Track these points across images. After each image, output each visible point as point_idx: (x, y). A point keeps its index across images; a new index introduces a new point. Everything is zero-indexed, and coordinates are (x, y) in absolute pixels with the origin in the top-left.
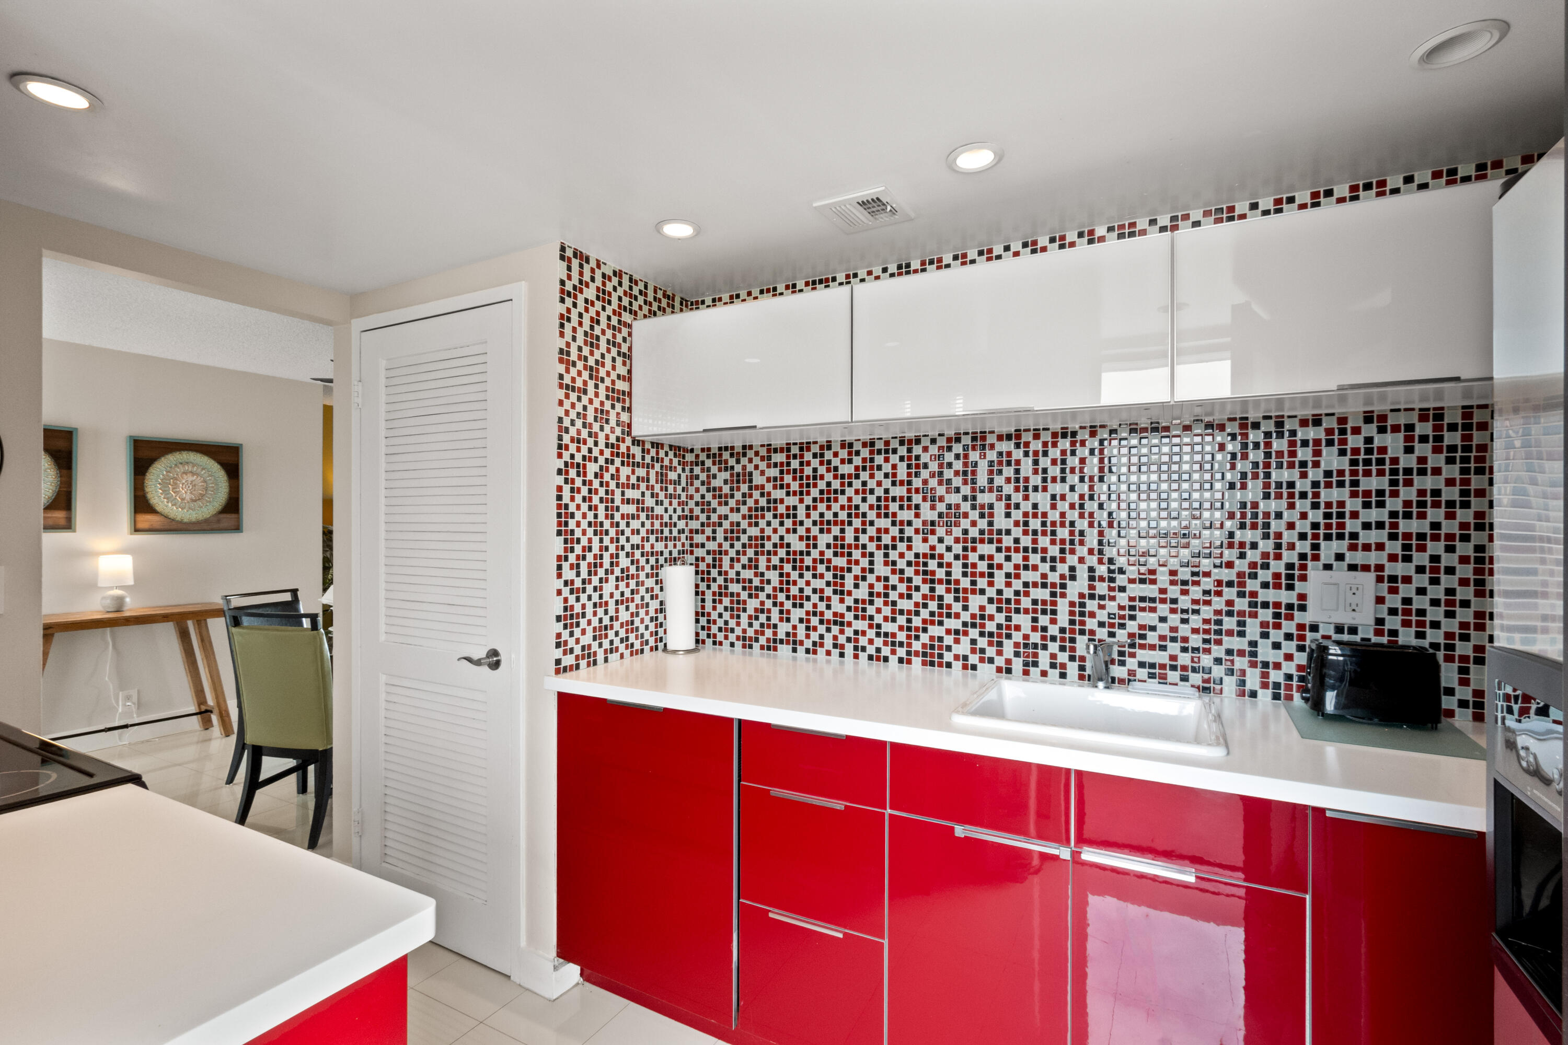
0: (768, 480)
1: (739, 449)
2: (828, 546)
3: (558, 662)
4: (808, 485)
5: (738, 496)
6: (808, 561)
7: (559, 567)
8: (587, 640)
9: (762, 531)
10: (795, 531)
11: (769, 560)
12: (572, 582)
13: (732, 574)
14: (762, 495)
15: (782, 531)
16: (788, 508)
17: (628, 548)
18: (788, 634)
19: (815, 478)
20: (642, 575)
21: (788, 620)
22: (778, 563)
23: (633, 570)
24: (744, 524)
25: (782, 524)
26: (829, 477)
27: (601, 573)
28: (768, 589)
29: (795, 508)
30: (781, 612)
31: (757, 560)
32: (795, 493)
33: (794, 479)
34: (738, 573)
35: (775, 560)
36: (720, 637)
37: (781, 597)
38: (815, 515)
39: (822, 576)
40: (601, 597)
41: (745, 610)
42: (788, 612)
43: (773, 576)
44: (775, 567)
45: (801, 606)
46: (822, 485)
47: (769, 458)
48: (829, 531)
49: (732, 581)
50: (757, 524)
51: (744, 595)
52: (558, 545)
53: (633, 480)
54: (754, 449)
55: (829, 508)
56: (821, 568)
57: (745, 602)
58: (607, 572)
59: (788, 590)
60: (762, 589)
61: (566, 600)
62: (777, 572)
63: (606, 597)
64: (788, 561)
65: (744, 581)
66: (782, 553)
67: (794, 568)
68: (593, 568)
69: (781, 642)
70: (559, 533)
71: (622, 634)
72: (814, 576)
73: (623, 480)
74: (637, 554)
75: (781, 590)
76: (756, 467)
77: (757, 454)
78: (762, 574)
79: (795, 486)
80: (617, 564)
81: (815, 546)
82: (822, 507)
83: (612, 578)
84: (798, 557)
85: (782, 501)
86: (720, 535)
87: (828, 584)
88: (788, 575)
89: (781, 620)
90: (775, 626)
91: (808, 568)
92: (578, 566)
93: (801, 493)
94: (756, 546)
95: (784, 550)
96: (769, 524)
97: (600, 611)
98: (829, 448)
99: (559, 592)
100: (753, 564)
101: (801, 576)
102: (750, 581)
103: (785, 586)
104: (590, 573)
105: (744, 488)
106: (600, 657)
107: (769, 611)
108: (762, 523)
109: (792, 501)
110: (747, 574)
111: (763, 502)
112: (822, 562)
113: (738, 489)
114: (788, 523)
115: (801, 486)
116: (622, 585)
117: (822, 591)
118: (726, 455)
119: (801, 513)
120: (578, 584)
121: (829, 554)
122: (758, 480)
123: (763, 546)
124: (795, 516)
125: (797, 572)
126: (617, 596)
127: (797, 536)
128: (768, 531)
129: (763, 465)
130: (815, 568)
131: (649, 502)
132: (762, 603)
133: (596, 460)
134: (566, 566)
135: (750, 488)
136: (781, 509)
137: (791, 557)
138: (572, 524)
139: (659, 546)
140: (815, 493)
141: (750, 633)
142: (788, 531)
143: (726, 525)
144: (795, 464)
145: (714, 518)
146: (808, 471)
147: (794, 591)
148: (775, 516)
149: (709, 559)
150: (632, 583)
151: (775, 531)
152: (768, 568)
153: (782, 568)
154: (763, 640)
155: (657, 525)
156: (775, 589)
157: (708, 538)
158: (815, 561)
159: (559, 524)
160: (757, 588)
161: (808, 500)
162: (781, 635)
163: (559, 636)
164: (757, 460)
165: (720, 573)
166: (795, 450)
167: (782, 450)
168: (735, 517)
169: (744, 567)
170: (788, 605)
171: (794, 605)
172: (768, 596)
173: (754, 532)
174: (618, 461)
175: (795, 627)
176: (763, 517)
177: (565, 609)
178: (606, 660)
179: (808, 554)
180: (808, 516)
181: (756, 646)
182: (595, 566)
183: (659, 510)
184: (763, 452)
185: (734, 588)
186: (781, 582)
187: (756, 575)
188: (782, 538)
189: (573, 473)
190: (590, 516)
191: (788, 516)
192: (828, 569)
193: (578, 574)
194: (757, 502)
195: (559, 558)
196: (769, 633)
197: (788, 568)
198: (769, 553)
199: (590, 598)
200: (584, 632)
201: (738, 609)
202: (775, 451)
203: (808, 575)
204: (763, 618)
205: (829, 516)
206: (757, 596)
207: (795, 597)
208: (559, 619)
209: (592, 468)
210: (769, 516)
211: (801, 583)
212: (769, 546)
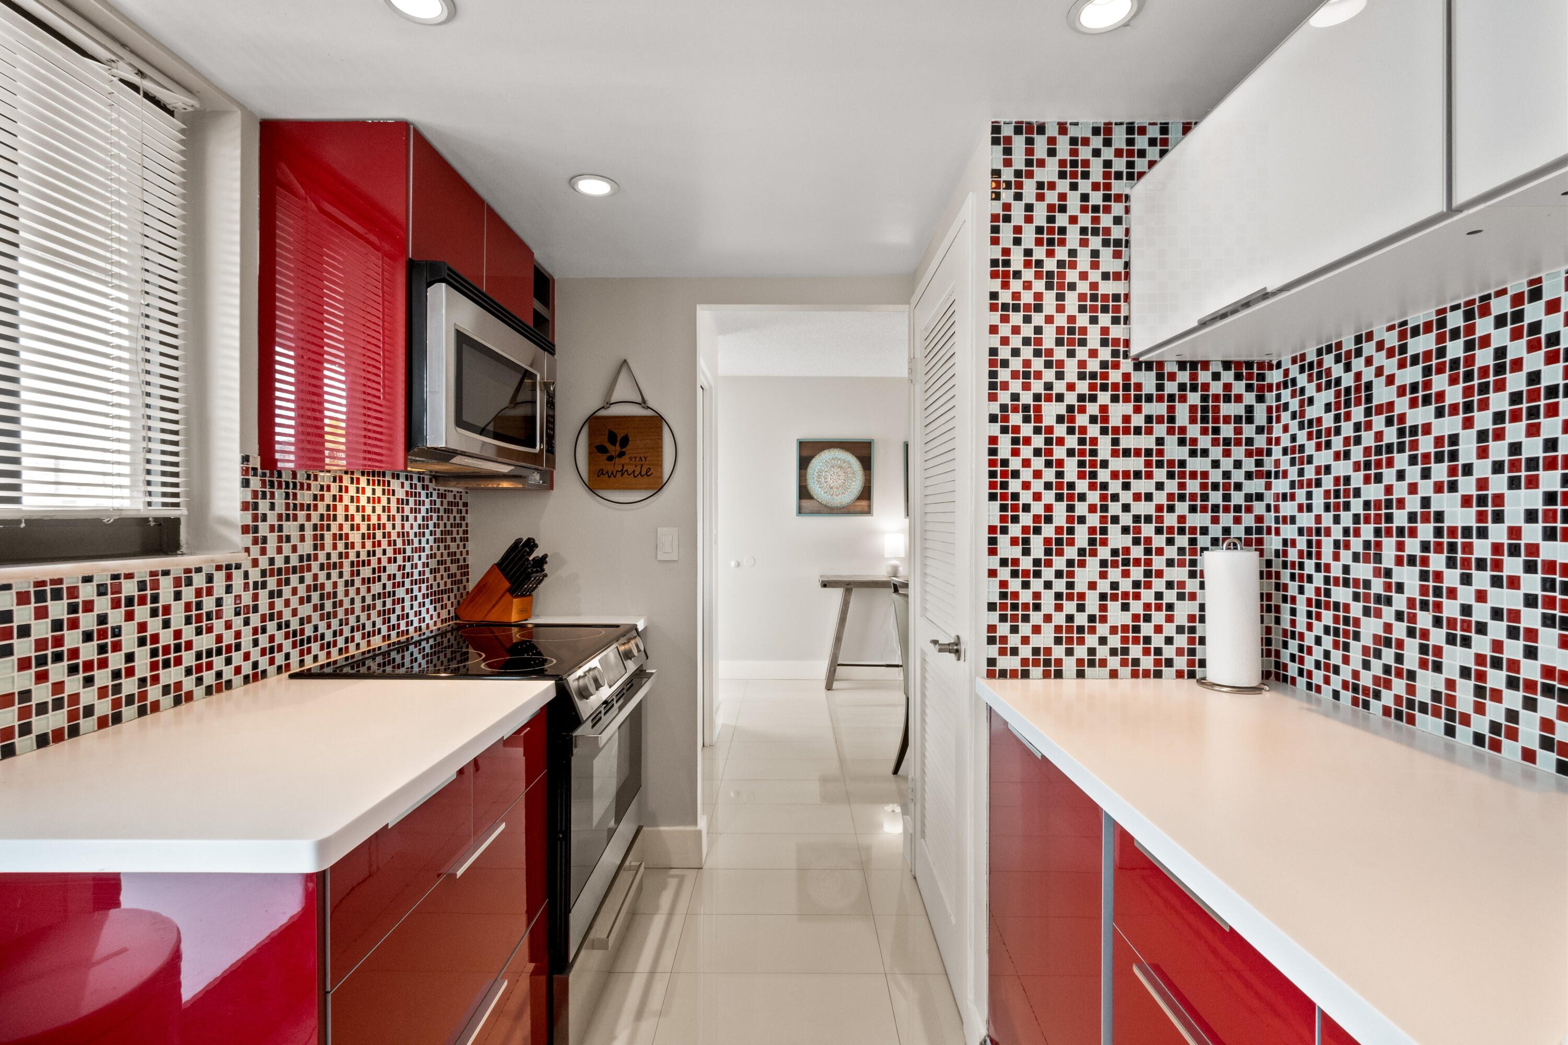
0: (1401, 392)
1: (1349, 345)
2: (1531, 516)
3: (991, 662)
4: (1484, 389)
5: (1347, 429)
6: (1482, 548)
7: (993, 541)
8: (1045, 639)
9: (1389, 490)
10: (1453, 487)
11: (1400, 546)
12: (1016, 562)
13: (1336, 571)
14: (1389, 422)
15: (1426, 489)
16: (1439, 441)
17: (1126, 520)
18: (1436, 695)
19: (1500, 369)
20: (1158, 563)
21: (1438, 668)
22: (1418, 552)
23: (1137, 552)
24: (1357, 480)
25: (1426, 474)
26: (1534, 361)
27: (1071, 553)
28: (1400, 602)
29: (1454, 440)
30: (1424, 649)
31: (1378, 545)
32: (1454, 409)
33: (1453, 381)
34: (1346, 569)
35: (1412, 547)
36: (1318, 677)
37: (1424, 620)
38: (1499, 451)
39: (1514, 583)
40: (1070, 585)
41: (1357, 636)
42: (1438, 651)
43: (1409, 576)
44: (1412, 561)
45: (1466, 642)
46: (1516, 382)
47: (1403, 349)
48: (1533, 483)
49: (1336, 581)
50: (1379, 478)
51: (1356, 610)
52: (992, 513)
53: (1138, 420)
54: (1376, 338)
55: (1533, 431)
56: (1513, 566)
57: (1357, 622)
58: (1082, 552)
59: (1438, 607)
60: (1389, 601)
61: (1003, 584)
62: (1417, 570)
63: (1081, 586)
64: (1439, 548)
65: (1356, 582)
66: (1426, 531)
67: (1451, 563)
68: (1053, 547)
69: (1423, 708)
70: (992, 497)
71: (1115, 641)
72: (1496, 582)
73: (1115, 420)
74: (1147, 530)
75: (1424, 606)
76: (1379, 372)
77: (1380, 346)
78: (1388, 573)
79: (1454, 395)
80: (1104, 543)
81: (1498, 517)
82: (1515, 431)
83: (1093, 564)
84: (1460, 540)
85: (1427, 429)
86: (1318, 501)
87: (1530, 601)
88: (1438, 576)
89: (1423, 664)
90: (1412, 675)
91: (1481, 564)
92: (1026, 541)
93: (1468, 407)
94: (1378, 518)
95: (1431, 526)
96: (1401, 475)
97: (1070, 607)
98: (1536, 295)
99: (992, 573)
100: (1372, 552)
101: (1466, 580)
102: (1367, 584)
103: (1431, 599)
104: (1048, 552)
105: (1358, 413)
106: (1069, 666)
107: (1400, 644)
108: (1389, 476)
109: (1449, 425)
110: (1362, 571)
111: (1390, 436)
112: (1514, 551)
113: (1348, 417)
114: (1440, 471)
115: (1468, 392)
116: (1114, 574)
117: (1515, 615)
118: (1328, 360)
119: (1467, 449)
120: (1026, 563)
121: (1532, 533)
122: (1382, 394)
123: (1389, 518)
124: (1454, 456)
125: (1458, 572)
126: (1104, 586)
127: (1457, 496)
128: (1400, 491)
129: (1391, 366)
130: (1498, 565)
131: (1173, 451)
132: (1388, 627)
133: (1060, 398)
134: (1003, 541)
135: (1368, 412)
136: (1426, 445)
137: (1445, 540)
138: (1014, 486)
139: (1198, 520)
140: (1499, 401)
141: (1366, 679)
142: (1438, 488)
143: (1328, 482)
144: (1455, 349)
145: (1310, 472)
146: (1484, 357)
147: (1451, 609)
148: (1413, 461)
149: (1302, 543)
150: (1137, 573)
151: (1413, 489)
152: (1399, 561)
153: (1425, 561)
154: (1387, 698)
155: (1193, 486)
156: (1411, 602)
157: (1300, 508)
158: (1497, 548)
159: (992, 485)
160: (1378, 599)
161: (1484, 420)
162: (1423, 695)
163: (992, 628)
164: (1380, 359)
165: (1318, 568)
166: (1455, 320)
167: (1428, 327)
168: (1342, 468)
169: (1356, 557)
170: (1438, 637)
171: (1451, 640)
172: (1399, 616)
173: (1374, 492)
174: (1104, 398)
175: (1451, 684)
176: (1390, 463)
177: (1003, 595)
178: (1081, 674)
179: (1483, 533)
180: (1483, 453)
181: (1376, 706)
182: (1059, 542)
183: (1197, 464)
184: (1392, 340)
185: (1341, 594)
186: (1424, 591)
187: (1377, 573)
188: (1426, 502)
189: (1016, 419)
190: (1049, 475)
191: (1439, 458)
192: (1530, 568)
193: (1026, 552)
194: (1379, 436)
195: (992, 529)
196: (1399, 686)
197: (1437, 562)
198: (1400, 531)
199: (1048, 585)
200: (1037, 630)
201: (1346, 634)
202: (1415, 332)
203: (1481, 579)
204: (1388, 655)
205: (1533, 448)
206: (1378, 614)
207: (1452, 623)
208: (992, 607)
209: (1051, 411)
210: (1401, 460)
211: (1466, 595)
212: (1400, 518)
